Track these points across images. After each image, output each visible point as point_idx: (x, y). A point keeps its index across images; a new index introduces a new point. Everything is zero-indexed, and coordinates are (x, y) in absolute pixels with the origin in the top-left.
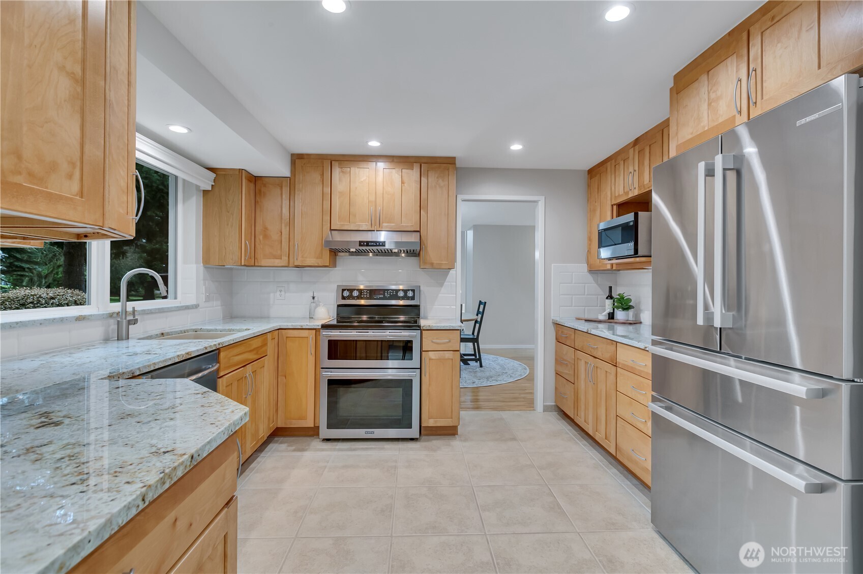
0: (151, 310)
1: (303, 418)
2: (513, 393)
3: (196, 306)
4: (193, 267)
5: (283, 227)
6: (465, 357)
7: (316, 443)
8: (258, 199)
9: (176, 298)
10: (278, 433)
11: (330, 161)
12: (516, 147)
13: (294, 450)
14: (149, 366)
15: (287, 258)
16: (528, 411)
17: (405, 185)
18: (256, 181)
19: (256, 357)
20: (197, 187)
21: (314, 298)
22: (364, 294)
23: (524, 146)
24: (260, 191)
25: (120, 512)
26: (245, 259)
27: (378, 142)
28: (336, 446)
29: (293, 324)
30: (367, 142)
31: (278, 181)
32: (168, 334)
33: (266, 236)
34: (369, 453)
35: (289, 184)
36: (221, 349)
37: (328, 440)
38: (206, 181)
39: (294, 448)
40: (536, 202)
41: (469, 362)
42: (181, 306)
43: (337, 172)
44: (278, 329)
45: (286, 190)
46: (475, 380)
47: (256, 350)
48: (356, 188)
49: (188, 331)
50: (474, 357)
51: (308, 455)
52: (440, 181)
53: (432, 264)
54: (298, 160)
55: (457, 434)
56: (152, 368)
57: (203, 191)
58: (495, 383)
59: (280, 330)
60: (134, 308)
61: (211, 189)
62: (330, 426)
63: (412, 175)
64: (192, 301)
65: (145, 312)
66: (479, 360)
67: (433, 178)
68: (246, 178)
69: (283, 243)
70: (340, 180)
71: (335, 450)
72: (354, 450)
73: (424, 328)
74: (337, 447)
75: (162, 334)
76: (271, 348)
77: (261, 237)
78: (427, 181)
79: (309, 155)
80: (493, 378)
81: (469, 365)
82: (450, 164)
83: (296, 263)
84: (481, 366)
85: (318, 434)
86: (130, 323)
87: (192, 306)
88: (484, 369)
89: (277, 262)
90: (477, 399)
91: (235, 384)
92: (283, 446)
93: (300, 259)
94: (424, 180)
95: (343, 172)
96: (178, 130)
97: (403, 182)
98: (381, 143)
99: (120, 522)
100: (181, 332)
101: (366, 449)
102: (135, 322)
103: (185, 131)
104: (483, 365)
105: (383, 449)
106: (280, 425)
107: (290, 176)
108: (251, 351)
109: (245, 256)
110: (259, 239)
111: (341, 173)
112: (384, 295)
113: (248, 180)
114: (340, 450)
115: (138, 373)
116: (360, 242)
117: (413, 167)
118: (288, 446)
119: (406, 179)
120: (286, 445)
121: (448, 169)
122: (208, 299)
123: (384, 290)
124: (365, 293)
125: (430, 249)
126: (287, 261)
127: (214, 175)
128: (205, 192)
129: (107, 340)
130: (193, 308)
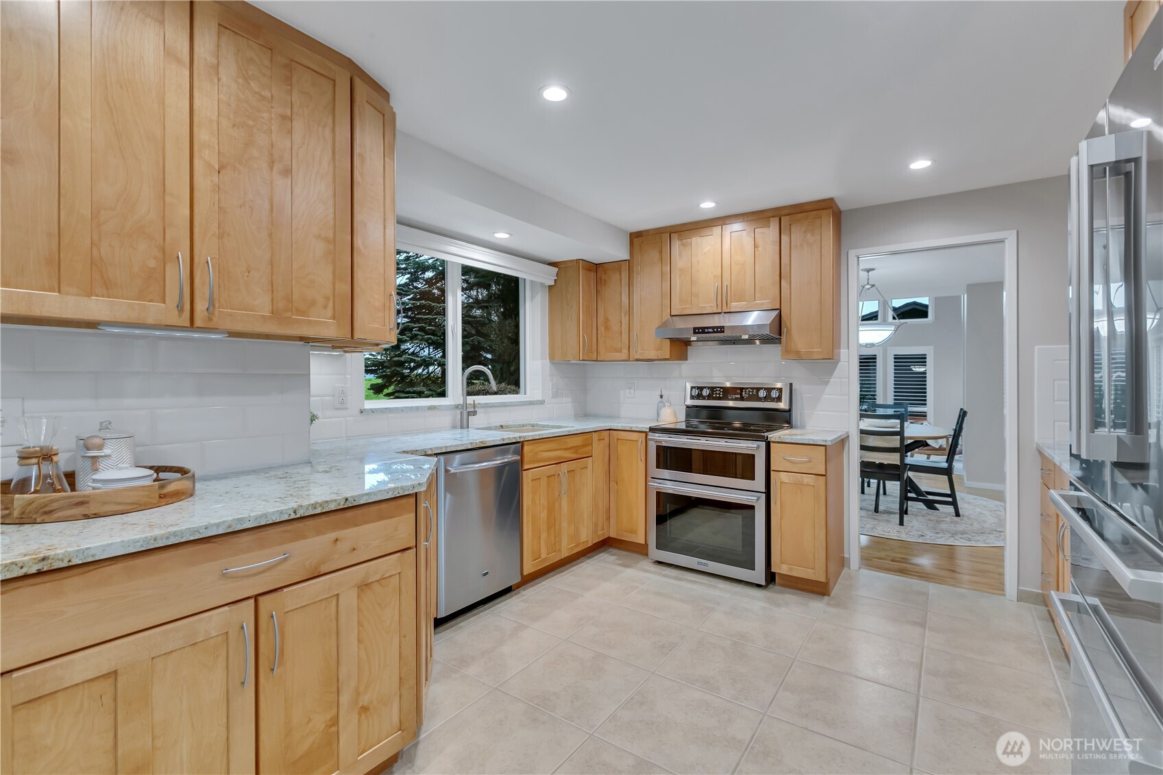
0: (493, 403)
1: (633, 532)
2: (984, 563)
3: (542, 402)
4: (539, 363)
5: (623, 316)
6: (930, 497)
7: (646, 564)
8: (599, 288)
9: (525, 394)
10: (606, 544)
11: (668, 234)
12: (920, 164)
13: (620, 565)
14: (441, 448)
15: (627, 351)
16: (986, 594)
17: (759, 249)
18: (596, 270)
19: (575, 456)
20: (542, 285)
21: (661, 397)
22: (716, 394)
23: (934, 161)
24: (601, 279)
25: (274, 512)
26: (583, 354)
27: (712, 202)
28: (665, 570)
29: (623, 425)
30: (698, 205)
31: (618, 264)
32: (507, 427)
33: (607, 328)
34: (695, 587)
35: (627, 267)
36: (525, 443)
37: (660, 563)
38: (548, 276)
39: (620, 562)
40: (1002, 241)
41: (936, 505)
42: (525, 402)
43: (676, 244)
44: (610, 430)
45: (625, 274)
46: (927, 533)
47: (575, 449)
48: (698, 262)
49: (526, 425)
50: (950, 499)
51: (630, 572)
52: (809, 236)
53: (798, 353)
54: (637, 239)
55: (829, 596)
56: (444, 451)
57: (549, 286)
58: (961, 542)
59: (611, 431)
60: (474, 401)
61: (553, 284)
62: (659, 547)
63: (769, 234)
64: (538, 397)
65: (487, 406)
66: (954, 503)
67: (797, 234)
68: (583, 268)
69: (623, 334)
70: (680, 255)
71: (660, 574)
72: (680, 579)
73: (773, 440)
74: (664, 572)
75: (502, 426)
76: (598, 448)
77: (603, 329)
78: (789, 240)
79: (647, 231)
80: (965, 536)
81: (938, 510)
82: (823, 209)
83: (637, 357)
84: (958, 515)
85: (646, 555)
86: (469, 414)
87: (537, 401)
88: (962, 520)
89: (617, 356)
90: (906, 559)
91: (544, 482)
92: (612, 558)
93: (639, 351)
94: (785, 238)
95: (683, 245)
96: (501, 236)
97: (755, 246)
98: (717, 203)
99: (274, 519)
100: (520, 426)
101: (695, 582)
102: (474, 413)
103: (506, 236)
104: (961, 513)
105: (714, 587)
106: (613, 535)
107: (628, 258)
108: (566, 449)
109: (584, 350)
110: (601, 331)
111: (681, 247)
112: (741, 394)
113: (586, 269)
114: (665, 576)
115: (430, 453)
116: (695, 329)
117: (770, 224)
118: (617, 559)
119: (759, 241)
120: (616, 557)
121: (821, 217)
122: (556, 395)
123: (741, 389)
124: (718, 392)
125: (794, 332)
126: (627, 355)
127: (556, 270)
128: (550, 287)
129: (454, 427)
130: (538, 404)
